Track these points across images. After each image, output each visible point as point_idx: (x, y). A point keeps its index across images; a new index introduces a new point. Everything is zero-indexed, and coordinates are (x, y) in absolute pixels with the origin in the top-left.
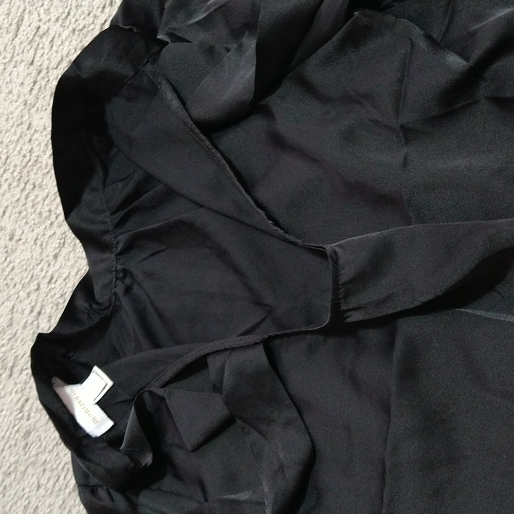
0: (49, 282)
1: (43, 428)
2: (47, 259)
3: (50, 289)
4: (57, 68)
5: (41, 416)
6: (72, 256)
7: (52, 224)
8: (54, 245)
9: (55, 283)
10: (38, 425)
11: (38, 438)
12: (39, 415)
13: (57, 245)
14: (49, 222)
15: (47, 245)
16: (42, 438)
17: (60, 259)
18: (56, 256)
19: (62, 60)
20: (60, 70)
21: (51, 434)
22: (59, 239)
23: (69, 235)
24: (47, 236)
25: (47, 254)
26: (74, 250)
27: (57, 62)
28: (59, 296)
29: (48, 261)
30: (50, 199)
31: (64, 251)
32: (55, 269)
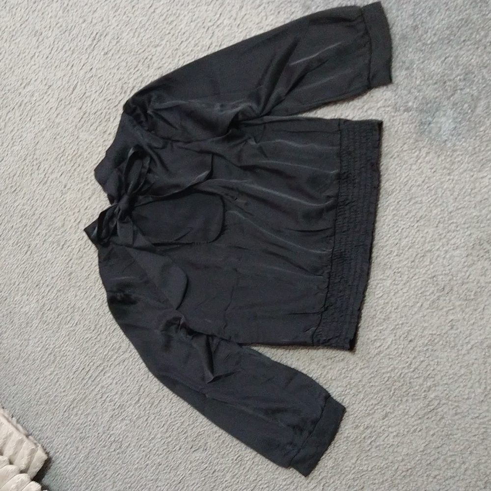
0: (85, 209)
2: (84, 199)
3: (86, 212)
6: (98, 199)
7: (88, 184)
8: (89, 193)
9: (88, 210)
10: (77, 270)
13: (91, 194)
14: (87, 183)
15: (85, 193)
16: (79, 275)
17: (92, 200)
18: (89, 198)
22: (92, 190)
25: (85, 196)
26: (99, 197)
31: (94, 197)
32: (89, 204)
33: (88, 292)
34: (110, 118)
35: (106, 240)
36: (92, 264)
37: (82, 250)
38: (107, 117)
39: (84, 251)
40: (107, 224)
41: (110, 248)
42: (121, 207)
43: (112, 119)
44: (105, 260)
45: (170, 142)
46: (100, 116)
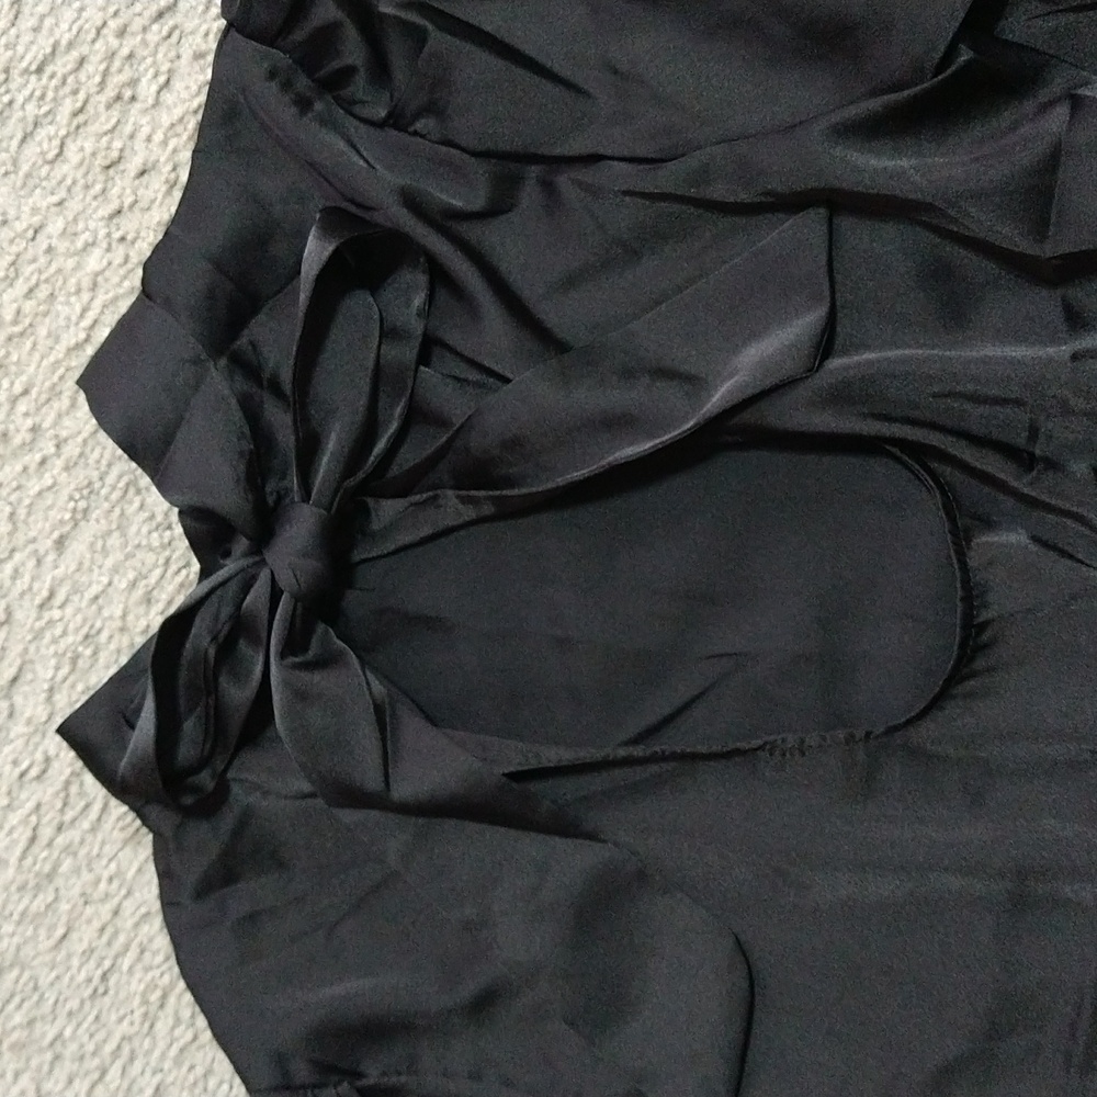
0: (44, 605)
1: (46, 958)
2: (31, 547)
3: (49, 622)
5: (35, 929)
6: (114, 540)
7: (44, 462)
8: (54, 515)
9: (62, 607)
10: (28, 951)
11: (31, 985)
12: (31, 928)
13: (67, 516)
14: (34, 457)
15: (29, 514)
16: (44, 982)
17: (78, 548)
18: (60, 543)
21: (74, 970)
22: (71, 498)
23: (104, 492)
24: (33, 492)
25: (32, 534)
26: (121, 528)
28: (80, 638)
29: (36, 551)
30: (36, 400)
31: (89, 530)
32: (59, 572)
33: (114, 1072)
34: (134, 83)
36: (116, 913)
37: (46, 832)
38: (116, 80)
39: (60, 840)
40: (211, 688)
41: (228, 820)
42: (286, 580)
43: (147, 89)
45: (534, 171)
46: (70, 80)
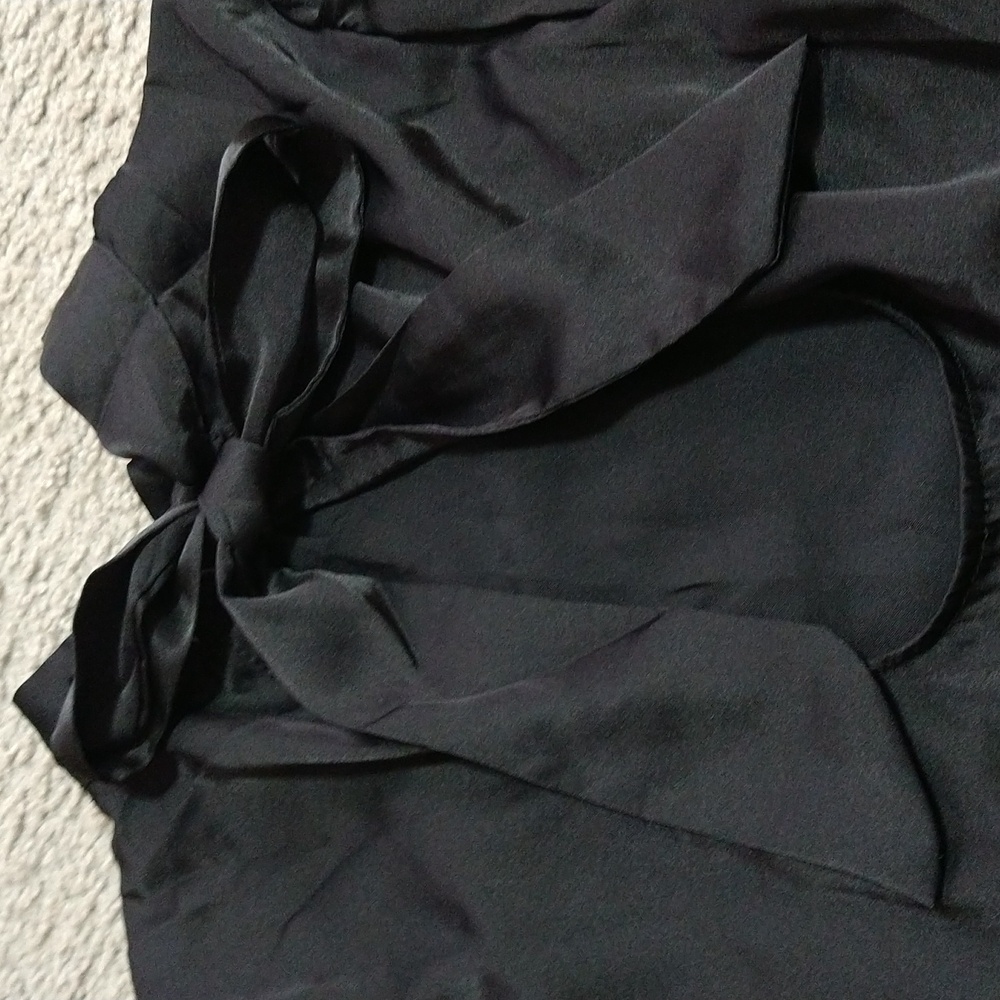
0: (31, 578)
1: (31, 958)
2: (20, 520)
3: (34, 597)
4: (25, 34)
5: (23, 927)
6: (91, 506)
7: (30, 429)
8: (39, 482)
9: (47, 579)
10: (16, 950)
11: (18, 987)
12: (18, 926)
13: (50, 483)
14: (24, 425)
15: (19, 485)
16: (30, 983)
17: (59, 517)
18: (45, 512)
19: (38, 13)
20: (34, 38)
21: (55, 972)
22: (52, 464)
23: (81, 455)
24: (21, 461)
25: (23, 504)
26: (96, 492)
27: (25, 20)
28: (61, 611)
29: (24, 524)
30: (23, 366)
31: (69, 496)
32: (45, 543)
34: (104, 31)
35: (143, 753)
36: (93, 909)
37: (32, 821)
38: (90, 28)
39: (46, 828)
43: (116, 34)
44: (156, 878)
46: (51, 37)
